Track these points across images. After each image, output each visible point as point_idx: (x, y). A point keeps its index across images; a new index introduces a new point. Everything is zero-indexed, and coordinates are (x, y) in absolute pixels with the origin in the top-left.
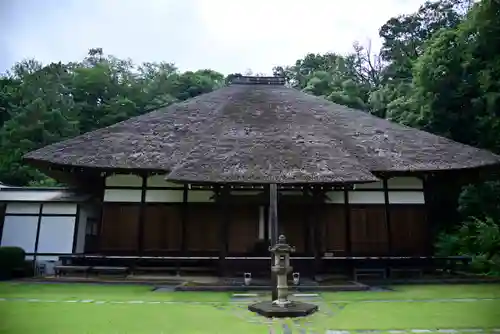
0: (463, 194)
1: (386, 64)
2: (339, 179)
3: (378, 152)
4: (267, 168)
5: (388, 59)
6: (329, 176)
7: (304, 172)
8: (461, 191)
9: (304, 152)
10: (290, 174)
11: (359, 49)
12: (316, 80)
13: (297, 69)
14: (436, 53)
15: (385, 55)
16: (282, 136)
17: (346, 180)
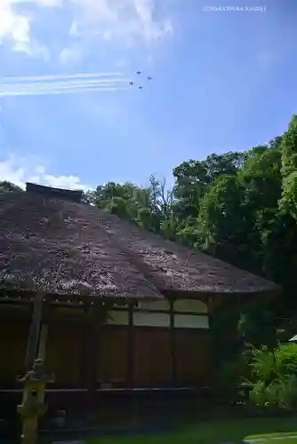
0: (241, 322)
1: (176, 200)
2: (124, 295)
3: (166, 271)
4: (41, 276)
5: (178, 196)
6: (113, 291)
7: (85, 284)
8: (239, 319)
9: (87, 262)
10: (67, 285)
11: (154, 184)
12: (113, 204)
13: (97, 194)
14: (220, 191)
15: (176, 192)
16: (67, 245)
17: (130, 295)
